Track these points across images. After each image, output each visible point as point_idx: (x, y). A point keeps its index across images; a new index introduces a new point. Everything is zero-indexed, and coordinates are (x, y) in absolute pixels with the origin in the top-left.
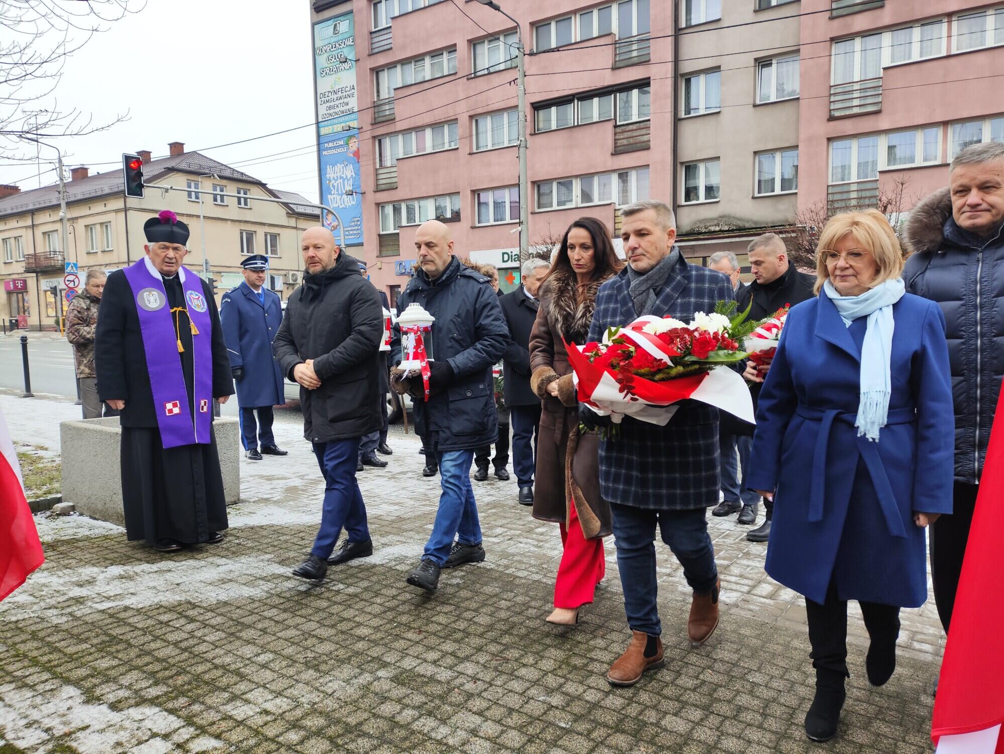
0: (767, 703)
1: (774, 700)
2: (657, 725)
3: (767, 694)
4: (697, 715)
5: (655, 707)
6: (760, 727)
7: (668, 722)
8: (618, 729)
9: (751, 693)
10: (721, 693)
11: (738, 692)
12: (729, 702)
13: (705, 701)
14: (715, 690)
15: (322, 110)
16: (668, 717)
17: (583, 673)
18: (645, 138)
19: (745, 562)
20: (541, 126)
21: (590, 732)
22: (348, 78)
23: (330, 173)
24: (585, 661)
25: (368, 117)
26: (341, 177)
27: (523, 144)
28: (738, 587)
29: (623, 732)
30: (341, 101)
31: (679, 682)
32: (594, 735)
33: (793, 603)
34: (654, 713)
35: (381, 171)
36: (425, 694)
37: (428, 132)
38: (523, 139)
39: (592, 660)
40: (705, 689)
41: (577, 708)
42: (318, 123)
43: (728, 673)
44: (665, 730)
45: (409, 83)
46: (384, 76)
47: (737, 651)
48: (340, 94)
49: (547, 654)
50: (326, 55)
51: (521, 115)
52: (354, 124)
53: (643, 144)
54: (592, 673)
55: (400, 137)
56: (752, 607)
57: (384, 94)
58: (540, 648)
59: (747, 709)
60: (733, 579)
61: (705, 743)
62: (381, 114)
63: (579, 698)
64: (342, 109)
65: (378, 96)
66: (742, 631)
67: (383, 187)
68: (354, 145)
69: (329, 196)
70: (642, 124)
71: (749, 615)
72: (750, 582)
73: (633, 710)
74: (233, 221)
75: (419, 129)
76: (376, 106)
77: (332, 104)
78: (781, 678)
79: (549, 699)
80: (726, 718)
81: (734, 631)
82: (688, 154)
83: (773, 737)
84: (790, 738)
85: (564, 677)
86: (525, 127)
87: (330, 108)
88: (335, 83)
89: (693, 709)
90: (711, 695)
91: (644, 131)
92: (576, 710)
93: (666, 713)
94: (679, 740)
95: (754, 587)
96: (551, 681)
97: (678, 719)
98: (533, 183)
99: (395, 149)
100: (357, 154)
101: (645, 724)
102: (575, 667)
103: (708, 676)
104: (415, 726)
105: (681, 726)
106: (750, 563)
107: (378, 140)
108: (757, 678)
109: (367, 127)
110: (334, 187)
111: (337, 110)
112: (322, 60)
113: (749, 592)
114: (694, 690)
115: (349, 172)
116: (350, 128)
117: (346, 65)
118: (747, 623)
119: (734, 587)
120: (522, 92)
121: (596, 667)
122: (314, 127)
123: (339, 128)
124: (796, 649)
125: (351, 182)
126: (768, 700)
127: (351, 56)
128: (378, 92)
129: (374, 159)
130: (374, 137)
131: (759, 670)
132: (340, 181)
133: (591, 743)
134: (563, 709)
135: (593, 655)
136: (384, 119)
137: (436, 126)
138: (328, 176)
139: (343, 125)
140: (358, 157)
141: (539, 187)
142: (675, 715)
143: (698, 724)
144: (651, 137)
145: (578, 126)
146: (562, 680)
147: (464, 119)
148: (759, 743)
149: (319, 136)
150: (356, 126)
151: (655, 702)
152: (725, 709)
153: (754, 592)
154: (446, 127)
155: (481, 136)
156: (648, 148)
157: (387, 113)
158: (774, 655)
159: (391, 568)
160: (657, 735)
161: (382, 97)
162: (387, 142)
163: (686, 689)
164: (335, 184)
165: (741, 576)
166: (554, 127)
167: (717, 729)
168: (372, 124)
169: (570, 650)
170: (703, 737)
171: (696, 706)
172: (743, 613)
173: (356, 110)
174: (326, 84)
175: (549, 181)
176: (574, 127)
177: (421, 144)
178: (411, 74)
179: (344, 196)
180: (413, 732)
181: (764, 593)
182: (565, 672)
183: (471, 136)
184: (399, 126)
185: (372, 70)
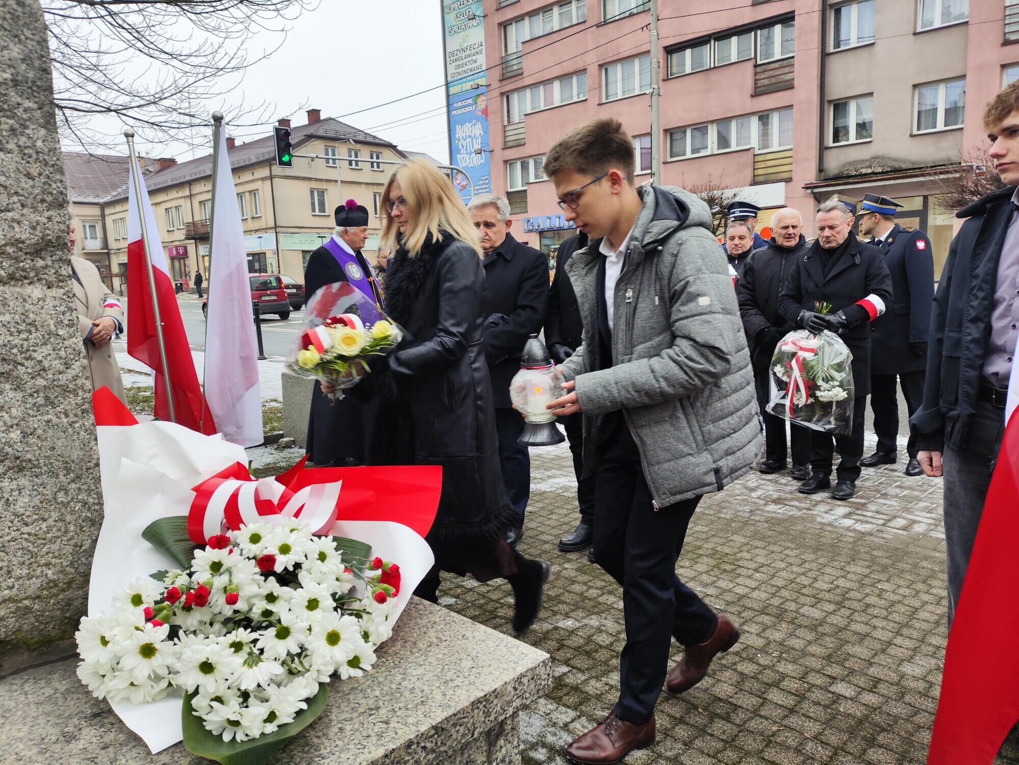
0: (893, 603)
1: (899, 602)
2: (797, 612)
3: (893, 597)
4: (831, 607)
5: (794, 600)
6: (886, 618)
7: (805, 610)
8: (763, 612)
9: (879, 596)
10: (851, 595)
11: (867, 595)
12: (859, 601)
13: (839, 599)
14: (847, 593)
15: (451, 69)
16: (805, 608)
17: (732, 575)
18: (789, 77)
19: (882, 501)
20: (675, 70)
21: (740, 613)
22: (476, 35)
23: (460, 132)
24: (734, 567)
25: (496, 74)
26: (470, 136)
27: (656, 92)
28: (874, 520)
29: (767, 614)
30: (470, 59)
31: (815, 585)
32: (743, 615)
33: (924, 535)
34: (794, 604)
35: (508, 128)
36: (604, 580)
37: (556, 85)
38: (656, 86)
39: (739, 566)
40: (838, 591)
41: (728, 597)
42: (447, 84)
43: (859, 582)
44: (804, 615)
45: (537, 35)
46: (512, 30)
47: (869, 567)
48: (468, 52)
49: (700, 560)
50: (455, 13)
51: (654, 60)
52: (482, 82)
53: (787, 84)
54: (740, 575)
55: (528, 92)
56: (885, 536)
57: (512, 48)
58: (695, 556)
59: (875, 606)
60: (869, 514)
61: (836, 625)
62: (510, 69)
63: (730, 591)
64: (470, 67)
65: (506, 51)
66: (875, 553)
67: (511, 144)
68: (482, 103)
69: (459, 156)
70: (785, 62)
71: (882, 541)
72: (885, 517)
73: (776, 601)
74: (367, 184)
75: (547, 82)
76: (504, 63)
77: (461, 62)
78: (908, 587)
79: (704, 590)
80: (856, 611)
81: (867, 553)
82: (836, 92)
83: (896, 626)
84: (911, 627)
85: (717, 576)
86: (658, 73)
87: (459, 66)
88: (464, 41)
89: (827, 603)
90: (844, 595)
91: (787, 70)
92: (728, 598)
93: (804, 605)
94: (814, 622)
95: (889, 521)
96: (705, 578)
97: (814, 610)
98: (666, 131)
99: (522, 104)
100: (485, 112)
101: (786, 611)
102: (725, 571)
103: (841, 582)
104: (600, 599)
105: (816, 614)
106: (887, 502)
107: (506, 95)
108: (886, 586)
109: (495, 84)
110: (463, 146)
111: (465, 68)
112: (451, 18)
113: (883, 525)
114: (829, 591)
115: (478, 130)
116: (478, 87)
117: (474, 22)
118: (880, 547)
119: (870, 520)
120: (654, 38)
121: (743, 572)
122: (444, 88)
123: (467, 86)
124: (924, 568)
125: (479, 140)
126: (895, 602)
127: (479, 12)
128: (506, 46)
129: (502, 117)
130: (502, 94)
131: (888, 581)
132: (469, 140)
133: (742, 620)
134: (717, 597)
135: (740, 563)
136: (512, 74)
137: (564, 77)
138: (457, 136)
139: (472, 83)
140: (487, 115)
141: (671, 134)
142: (812, 606)
143: (831, 613)
144: (796, 75)
145: (715, 68)
146: (715, 579)
147: (593, 69)
148: (883, 629)
149: (448, 96)
150: (484, 83)
151: (794, 597)
152: (855, 605)
153: (889, 524)
154: (575, 79)
155: (610, 87)
156: (792, 88)
157: (515, 67)
158: (902, 571)
159: (559, 495)
160: (796, 618)
161: (509, 52)
162: (515, 98)
163: (821, 591)
164: (464, 144)
165: (877, 512)
166: (688, 70)
167: (848, 617)
168: (500, 81)
169: (720, 559)
170: (835, 622)
171: (830, 602)
172: (876, 540)
173: (484, 68)
174: (454, 43)
175: (682, 129)
176: (710, 69)
177: (549, 97)
178: (539, 26)
179: (473, 155)
180: (600, 604)
181: (898, 526)
182: (717, 573)
183: (600, 87)
184: (527, 81)
185: (500, 24)
